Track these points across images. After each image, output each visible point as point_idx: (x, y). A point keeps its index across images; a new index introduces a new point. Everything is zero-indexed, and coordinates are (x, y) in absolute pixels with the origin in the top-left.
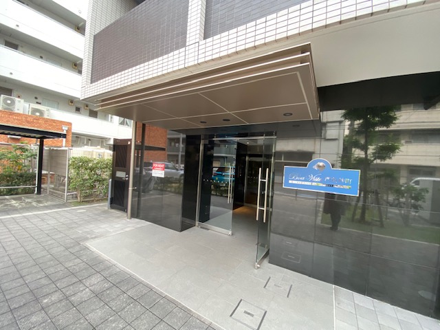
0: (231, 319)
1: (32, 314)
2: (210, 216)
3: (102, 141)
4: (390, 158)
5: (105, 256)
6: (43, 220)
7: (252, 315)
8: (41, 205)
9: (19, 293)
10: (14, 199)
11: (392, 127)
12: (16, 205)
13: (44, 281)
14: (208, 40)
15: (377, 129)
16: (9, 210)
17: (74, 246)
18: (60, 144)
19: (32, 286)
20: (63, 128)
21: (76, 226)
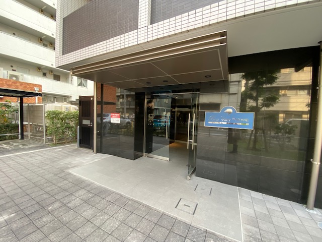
0: (176, 209)
1: (42, 217)
2: (153, 150)
3: (65, 99)
4: (272, 106)
5: (84, 178)
6: (31, 157)
7: (189, 207)
8: (27, 147)
9: (29, 205)
10: (5, 144)
11: (274, 85)
12: (8, 147)
13: (45, 196)
14: (154, 25)
15: (264, 86)
16: (3, 151)
17: (60, 173)
18: (34, 102)
19: (38, 200)
20: (35, 89)
21: (58, 160)
